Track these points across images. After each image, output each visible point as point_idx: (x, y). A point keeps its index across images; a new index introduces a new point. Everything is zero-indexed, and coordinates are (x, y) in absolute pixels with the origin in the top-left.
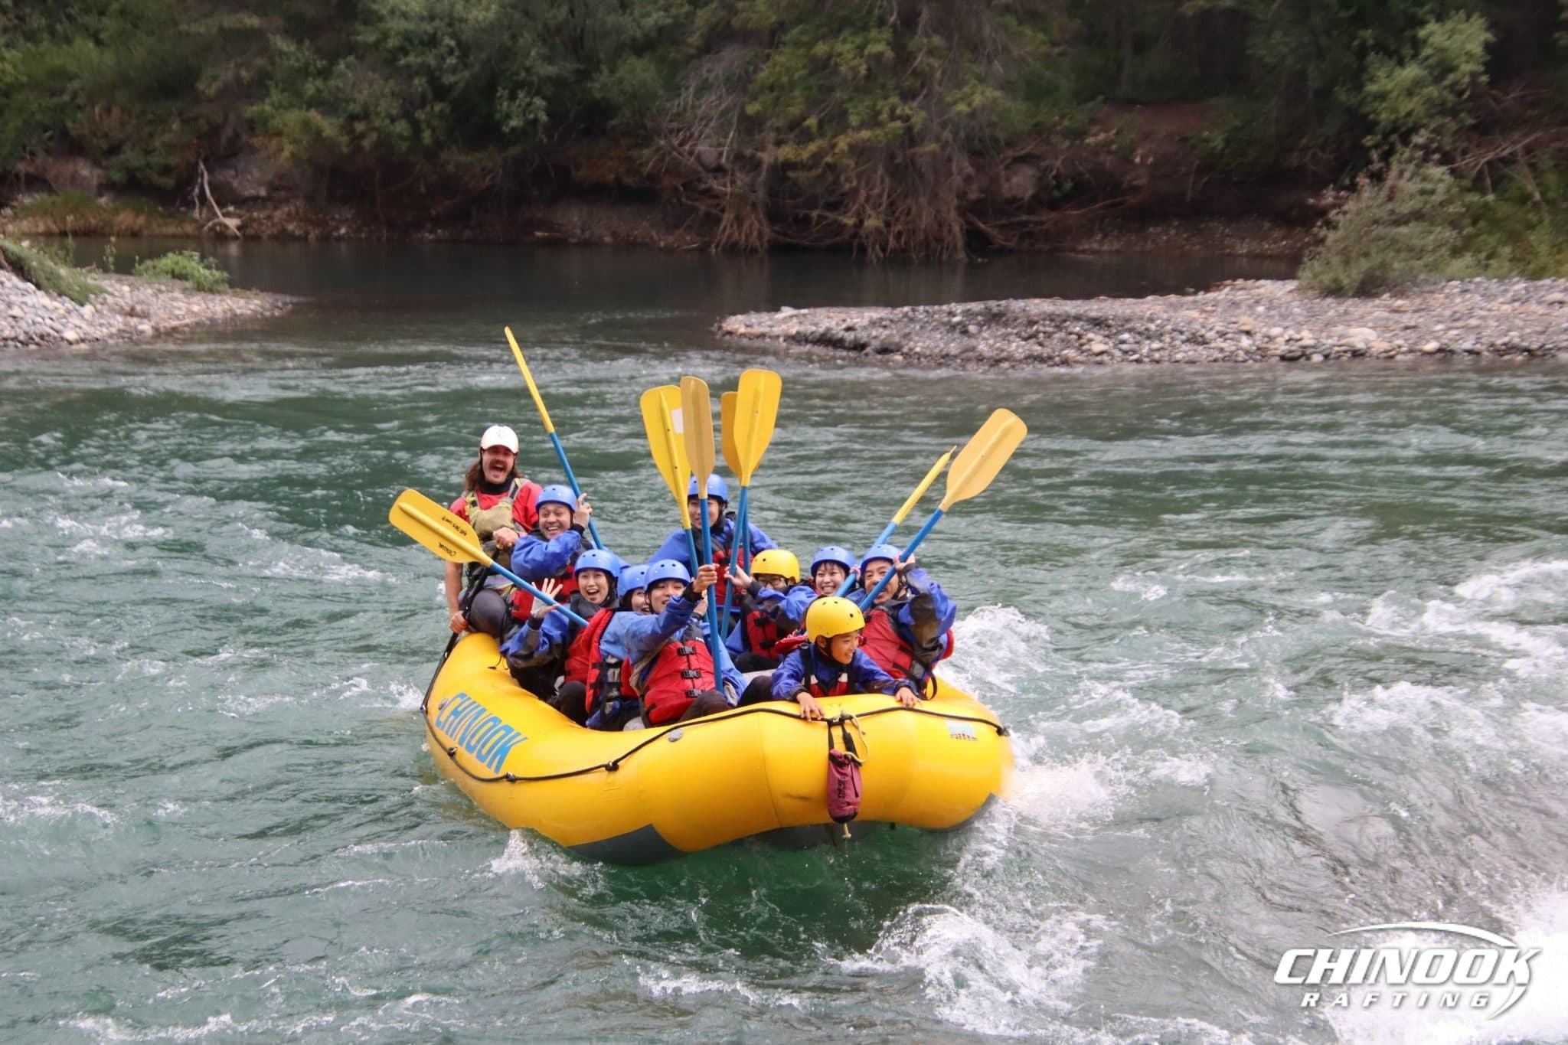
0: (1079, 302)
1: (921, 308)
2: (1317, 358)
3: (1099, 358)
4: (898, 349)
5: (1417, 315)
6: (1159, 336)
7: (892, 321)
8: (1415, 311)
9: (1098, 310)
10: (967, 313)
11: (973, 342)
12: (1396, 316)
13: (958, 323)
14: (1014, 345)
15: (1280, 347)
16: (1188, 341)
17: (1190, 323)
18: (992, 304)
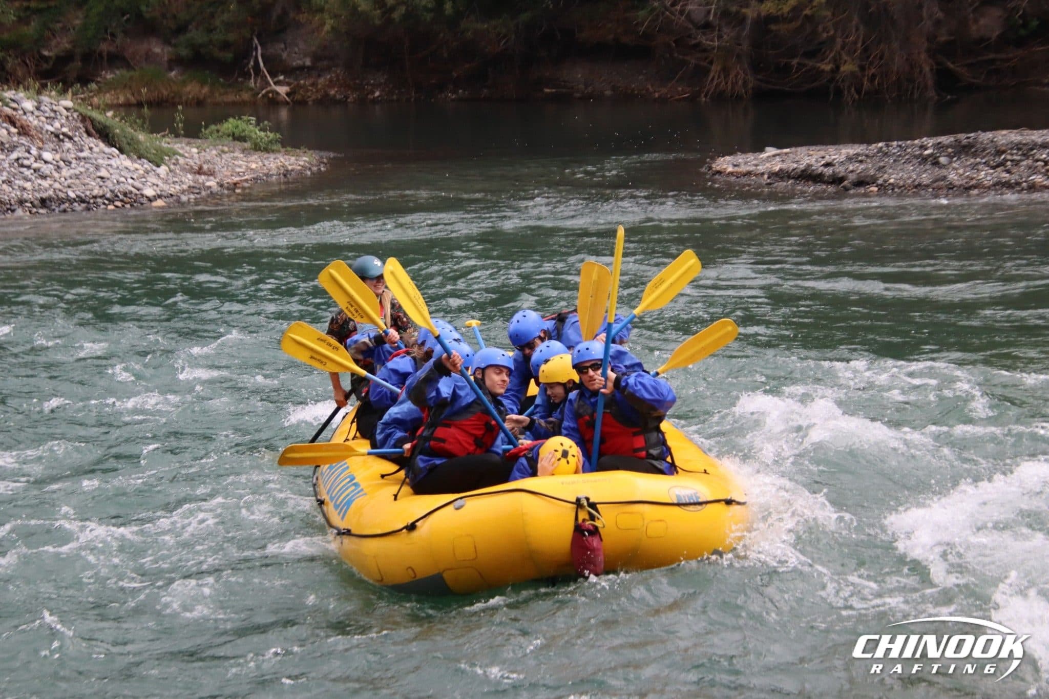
1: (895, 143)
4: (873, 181)
7: (867, 156)
10: (938, 146)
11: (944, 172)
13: (930, 156)
14: (983, 173)
18: (962, 136)
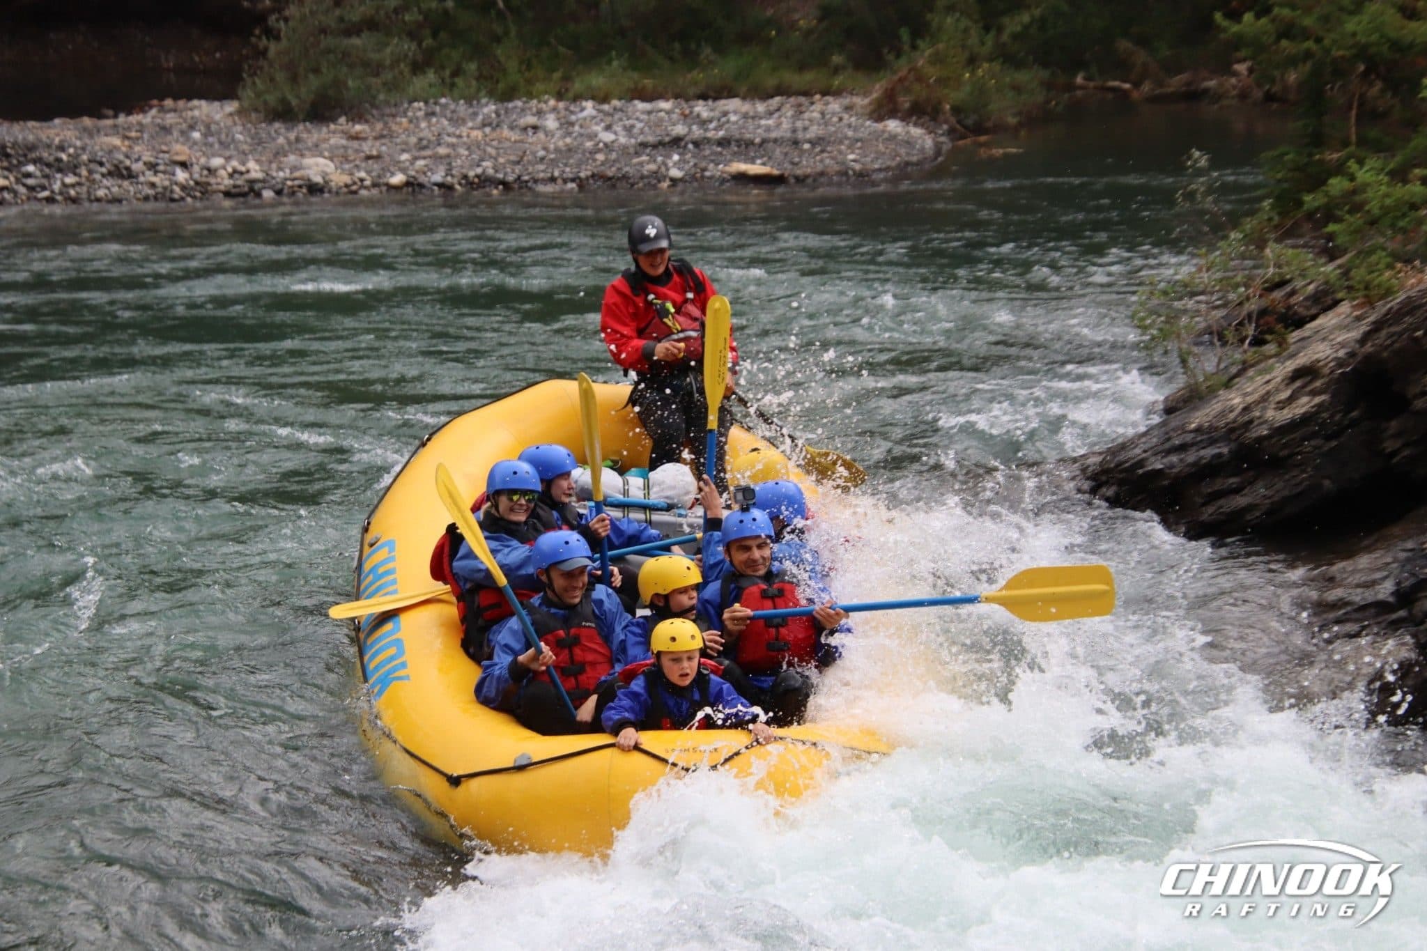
2: (268, 194)
5: (378, 143)
6: (74, 169)
8: (376, 138)
12: (355, 144)
15: (224, 181)
16: (110, 174)
17: (110, 152)
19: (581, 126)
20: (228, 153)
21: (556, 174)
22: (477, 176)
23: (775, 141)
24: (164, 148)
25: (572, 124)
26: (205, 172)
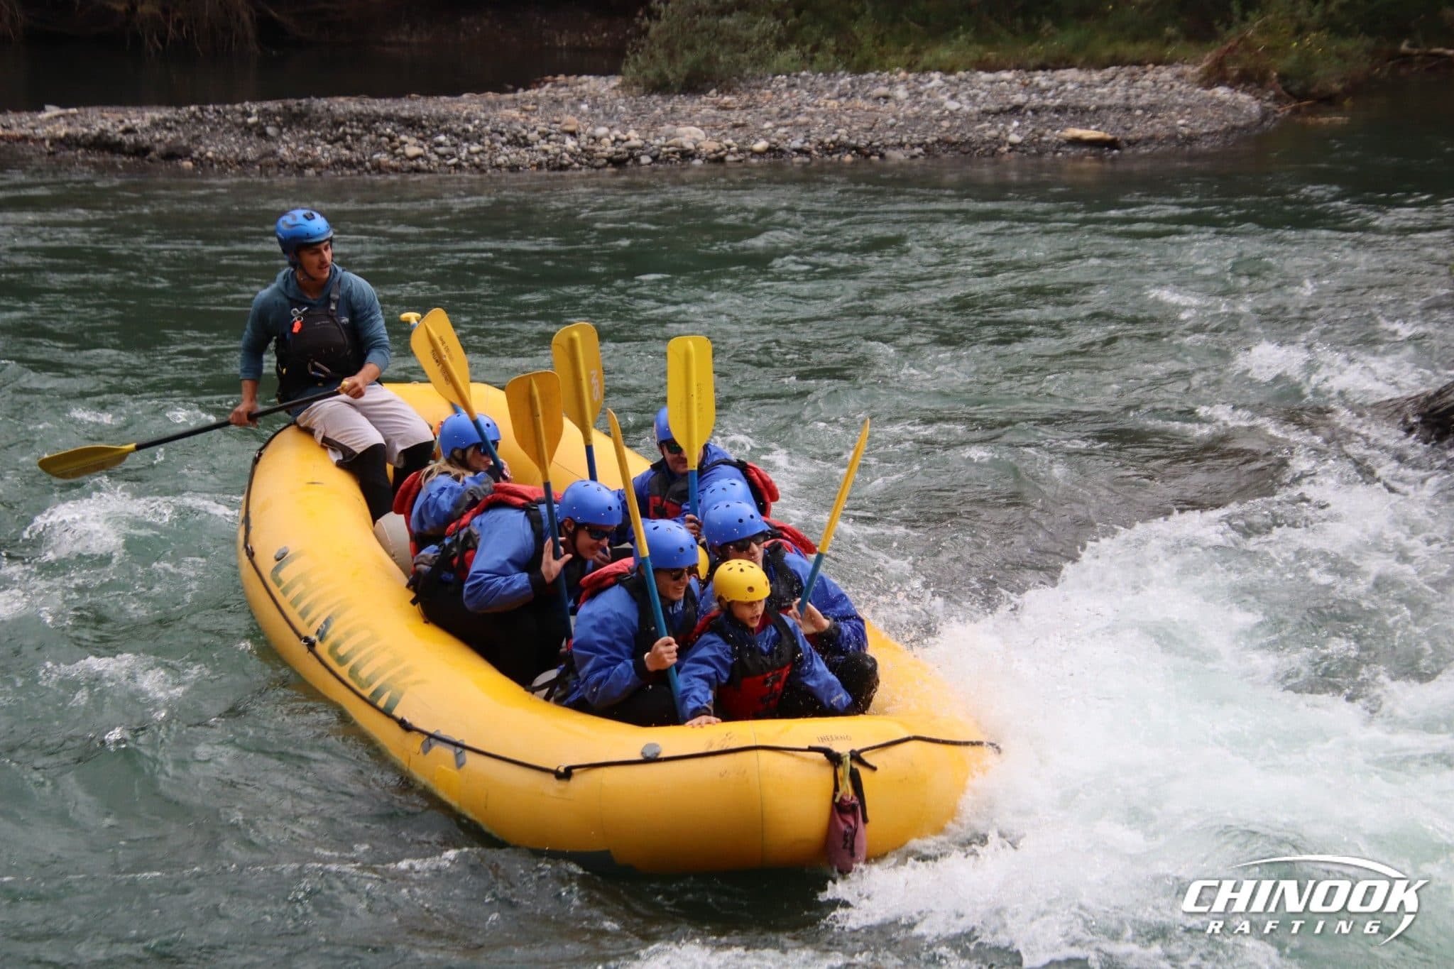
0: (389, 101)
1: (211, 108)
2: (645, 160)
3: (414, 163)
4: (186, 154)
5: (744, 113)
6: (478, 138)
7: (177, 122)
8: (743, 109)
9: (410, 110)
10: (264, 113)
11: (273, 146)
12: (724, 114)
13: (254, 125)
14: (319, 149)
15: (607, 149)
16: (509, 142)
17: (510, 123)
18: (292, 103)
19: (929, 96)
20: (611, 123)
21: (905, 139)
22: (833, 142)
23: (1109, 107)
24: (556, 119)
25: (921, 94)
26: (591, 140)
